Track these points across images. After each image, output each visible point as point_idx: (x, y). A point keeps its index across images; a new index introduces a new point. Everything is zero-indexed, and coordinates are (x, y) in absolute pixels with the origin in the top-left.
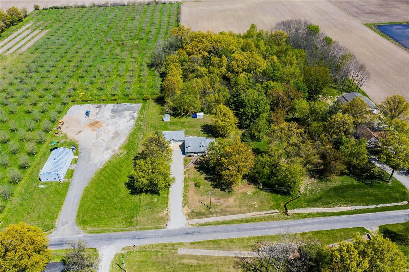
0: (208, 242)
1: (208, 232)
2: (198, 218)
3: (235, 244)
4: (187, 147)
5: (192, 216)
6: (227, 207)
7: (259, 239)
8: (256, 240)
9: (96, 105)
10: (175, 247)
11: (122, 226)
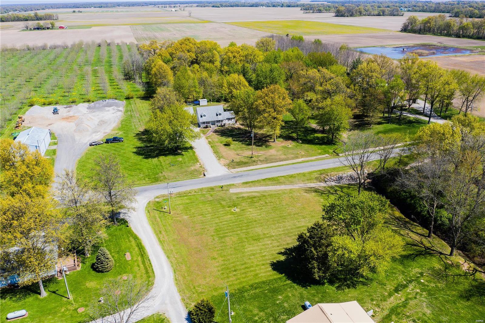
0: (264, 180)
1: (259, 174)
2: (240, 167)
3: (297, 178)
4: (201, 117)
5: (233, 165)
6: (270, 156)
7: (322, 172)
8: (319, 173)
9: (65, 106)
10: (224, 188)
11: (145, 182)
